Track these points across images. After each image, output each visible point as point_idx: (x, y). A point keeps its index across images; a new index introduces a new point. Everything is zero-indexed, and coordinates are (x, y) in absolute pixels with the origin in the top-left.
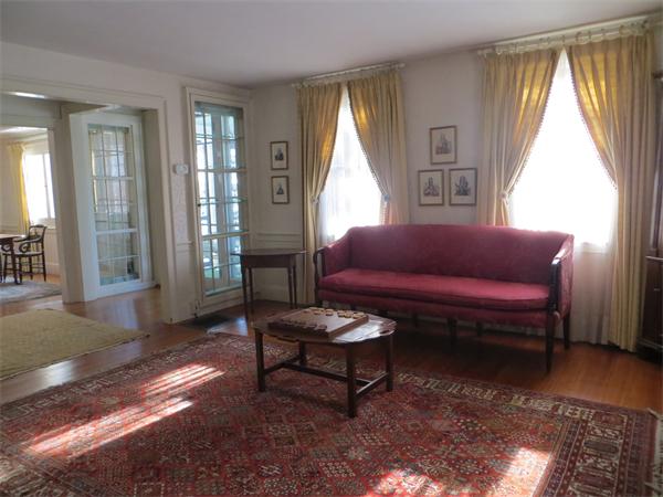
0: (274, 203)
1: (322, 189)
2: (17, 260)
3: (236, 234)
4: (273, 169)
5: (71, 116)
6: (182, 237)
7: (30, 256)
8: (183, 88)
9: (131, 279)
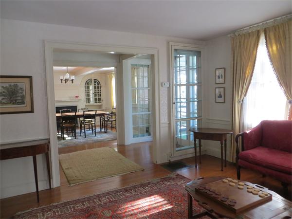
0: (216, 102)
1: (245, 95)
2: (106, 122)
3: (195, 118)
4: (216, 83)
5: (123, 61)
6: (164, 119)
7: (112, 121)
8: (168, 43)
9: (147, 135)
